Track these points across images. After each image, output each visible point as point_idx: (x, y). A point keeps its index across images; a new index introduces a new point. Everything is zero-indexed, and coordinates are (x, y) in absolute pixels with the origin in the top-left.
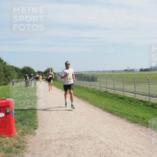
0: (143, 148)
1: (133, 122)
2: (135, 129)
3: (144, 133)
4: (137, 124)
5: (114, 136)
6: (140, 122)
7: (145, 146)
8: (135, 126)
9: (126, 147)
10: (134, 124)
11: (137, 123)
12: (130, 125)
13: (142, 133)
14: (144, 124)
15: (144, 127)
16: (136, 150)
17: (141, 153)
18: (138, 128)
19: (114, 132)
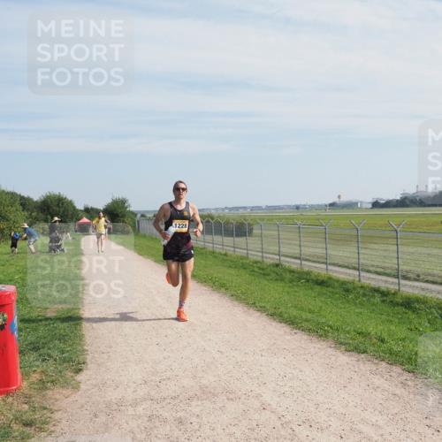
0: (381, 423)
1: (353, 351)
2: (356, 370)
3: (383, 380)
4: (363, 356)
5: (299, 389)
6: (372, 348)
7: (385, 417)
8: (358, 361)
9: (332, 418)
10: (355, 356)
11: (365, 352)
12: (344, 359)
13: (377, 381)
14: (382, 354)
15: (384, 364)
16: (361, 427)
17: (373, 435)
18: (367, 365)
19: (300, 377)
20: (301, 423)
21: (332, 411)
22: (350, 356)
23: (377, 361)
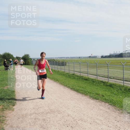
0: (102, 119)
1: (95, 99)
2: (95, 104)
3: (103, 107)
5: (79, 110)
6: (100, 98)
8: (96, 102)
9: (88, 118)
10: (95, 101)
11: (98, 99)
12: (92, 101)
13: (101, 108)
14: (103, 100)
15: (103, 103)
17: (100, 123)
18: (98, 103)
19: (79, 107)
20: (79, 120)
21: (88, 116)
22: (94, 100)
23: (101, 102)
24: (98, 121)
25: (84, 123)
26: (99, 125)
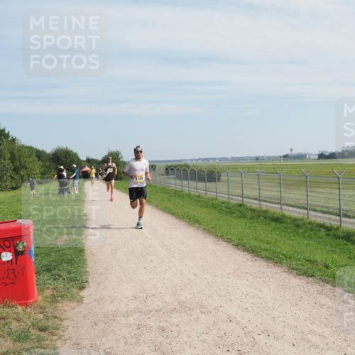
0: (326, 334)
1: (303, 275)
2: (306, 290)
3: (328, 299)
4: (311, 279)
5: (258, 305)
6: (318, 273)
7: (330, 329)
8: (307, 283)
9: (286, 329)
10: (305, 279)
11: (312, 276)
12: (295, 281)
13: (323, 300)
14: (327, 278)
16: (310, 337)
17: (320, 344)
18: (314, 287)
19: (260, 296)
20: (261, 333)
21: (286, 324)
22: (300, 279)
23: (322, 284)
24: (314, 339)
25: (275, 342)
26: (317, 351)
